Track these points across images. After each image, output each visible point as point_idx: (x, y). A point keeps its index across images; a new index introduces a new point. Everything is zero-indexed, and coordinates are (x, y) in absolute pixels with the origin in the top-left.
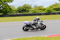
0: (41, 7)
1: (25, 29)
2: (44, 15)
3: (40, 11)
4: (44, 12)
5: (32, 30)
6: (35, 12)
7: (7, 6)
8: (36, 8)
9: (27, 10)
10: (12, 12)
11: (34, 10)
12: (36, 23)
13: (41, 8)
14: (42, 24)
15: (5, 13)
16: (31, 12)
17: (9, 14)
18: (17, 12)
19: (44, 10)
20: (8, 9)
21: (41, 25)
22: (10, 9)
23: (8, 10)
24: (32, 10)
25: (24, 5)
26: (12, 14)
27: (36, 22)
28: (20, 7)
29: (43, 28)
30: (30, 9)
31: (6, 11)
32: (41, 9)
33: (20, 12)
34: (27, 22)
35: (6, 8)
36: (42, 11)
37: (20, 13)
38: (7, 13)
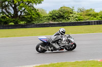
0: (90, 10)
1: (39, 49)
2: (95, 24)
3: (88, 17)
4: (95, 20)
5: (52, 50)
6: (80, 20)
7: (33, 9)
8: (82, 13)
9: (65, 16)
10: (41, 20)
11: (78, 16)
12: (59, 40)
13: (90, 13)
14: (69, 41)
15: (29, 22)
16: (72, 20)
17: (36, 23)
18: (49, 19)
19: (95, 15)
20: (34, 15)
21: (68, 43)
22: (38, 14)
23: (34, 17)
24: (75, 16)
25: (61, 8)
26: (41, 23)
27: (59, 37)
28: (55, 11)
29: (71, 47)
30: (71, 15)
31: (31, 18)
32: (90, 15)
33: (54, 19)
34: (44, 37)
35: (31, 12)
36: (92, 17)
37: (55, 21)
38: (32, 21)
